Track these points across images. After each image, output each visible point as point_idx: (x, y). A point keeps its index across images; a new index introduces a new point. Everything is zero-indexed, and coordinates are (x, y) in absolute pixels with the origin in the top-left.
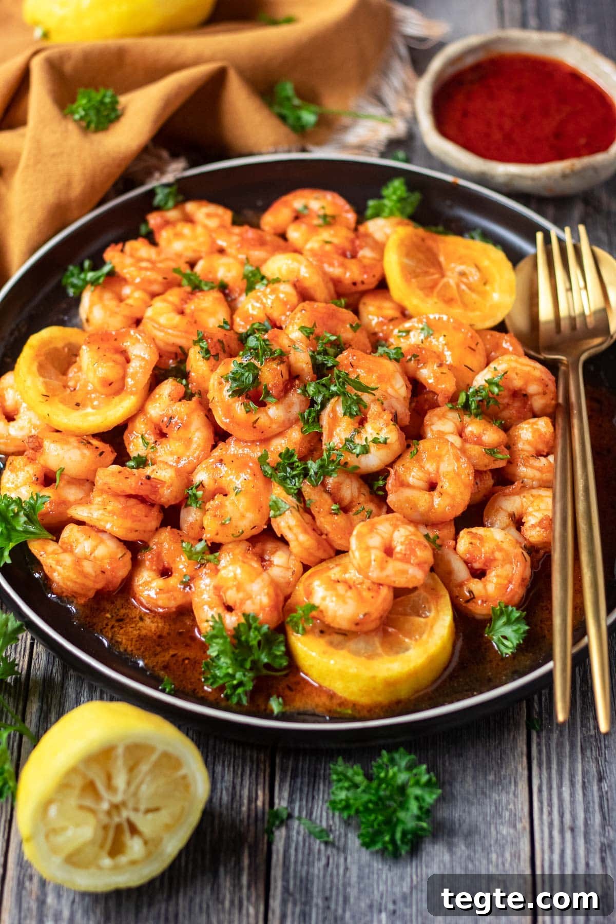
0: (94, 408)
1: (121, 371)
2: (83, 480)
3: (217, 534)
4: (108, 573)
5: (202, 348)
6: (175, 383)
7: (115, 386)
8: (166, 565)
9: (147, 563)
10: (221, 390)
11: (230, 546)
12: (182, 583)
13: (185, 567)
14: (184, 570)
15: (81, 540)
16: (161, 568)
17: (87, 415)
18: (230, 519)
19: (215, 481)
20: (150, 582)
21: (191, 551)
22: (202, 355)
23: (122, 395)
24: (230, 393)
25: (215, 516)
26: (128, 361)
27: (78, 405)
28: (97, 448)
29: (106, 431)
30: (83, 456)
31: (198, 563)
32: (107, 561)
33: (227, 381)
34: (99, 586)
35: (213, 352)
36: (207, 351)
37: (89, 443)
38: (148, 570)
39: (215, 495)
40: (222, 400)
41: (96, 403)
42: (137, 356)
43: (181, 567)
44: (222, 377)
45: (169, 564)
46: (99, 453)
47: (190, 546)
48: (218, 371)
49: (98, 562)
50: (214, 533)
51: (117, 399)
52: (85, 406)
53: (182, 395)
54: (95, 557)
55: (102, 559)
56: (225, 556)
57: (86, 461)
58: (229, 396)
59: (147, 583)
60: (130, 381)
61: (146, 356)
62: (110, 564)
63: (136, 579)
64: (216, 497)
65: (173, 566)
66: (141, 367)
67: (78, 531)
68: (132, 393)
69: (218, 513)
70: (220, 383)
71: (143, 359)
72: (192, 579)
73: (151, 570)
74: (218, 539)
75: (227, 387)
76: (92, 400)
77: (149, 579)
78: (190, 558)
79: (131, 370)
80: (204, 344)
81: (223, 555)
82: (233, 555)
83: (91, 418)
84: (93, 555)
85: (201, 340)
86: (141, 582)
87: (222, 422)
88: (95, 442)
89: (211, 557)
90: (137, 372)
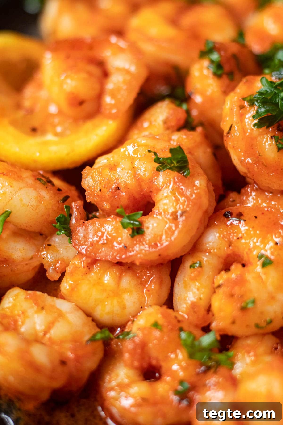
0: (56, 134)
1: (97, 86)
2: (34, 232)
3: (233, 322)
4: (71, 365)
5: (212, 62)
6: (172, 106)
7: (88, 107)
8: (154, 362)
9: (127, 356)
10: (242, 116)
11: (249, 342)
12: (177, 393)
13: (182, 368)
14: (181, 374)
15: (30, 312)
16: (145, 365)
17: (47, 143)
18: (254, 302)
19: (230, 244)
20: (128, 386)
21: (192, 346)
22: (212, 70)
23: (96, 121)
24: (256, 121)
25: (232, 296)
26: (106, 74)
27: (34, 130)
28: (59, 190)
29: (71, 166)
30: (40, 199)
31: (202, 365)
32: (69, 345)
33: (252, 104)
34: (57, 384)
35: (227, 68)
36: (219, 66)
37: (50, 182)
38: (126, 366)
39: (231, 264)
40: (244, 130)
41: (59, 129)
42: (119, 70)
43: (175, 367)
44: (244, 99)
45: (158, 360)
46: (62, 197)
47: (191, 338)
48: (238, 90)
49: (56, 347)
50: (229, 320)
51: (89, 125)
52: (44, 132)
53: (182, 122)
54: (50, 339)
55: (62, 342)
56: (243, 357)
57: (42, 208)
58: (254, 125)
59: (123, 387)
60: (108, 100)
61: (133, 69)
62: (74, 350)
63: (107, 378)
64: (233, 267)
65: (164, 365)
66: (124, 82)
67: (26, 298)
68: (111, 117)
69: (237, 290)
70: (242, 107)
71: (128, 72)
72: (194, 387)
73: (131, 366)
74: (234, 330)
75: (253, 112)
76: (54, 126)
77: (126, 381)
78: (191, 356)
79: (110, 86)
80: (215, 56)
81: (240, 355)
82: (255, 355)
83: (53, 148)
84: (48, 336)
85: (211, 51)
86: (114, 383)
87: (242, 163)
88: (57, 182)
89: (221, 357)
90: (119, 89)
